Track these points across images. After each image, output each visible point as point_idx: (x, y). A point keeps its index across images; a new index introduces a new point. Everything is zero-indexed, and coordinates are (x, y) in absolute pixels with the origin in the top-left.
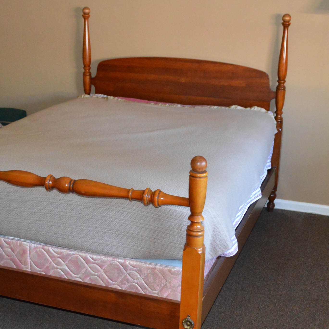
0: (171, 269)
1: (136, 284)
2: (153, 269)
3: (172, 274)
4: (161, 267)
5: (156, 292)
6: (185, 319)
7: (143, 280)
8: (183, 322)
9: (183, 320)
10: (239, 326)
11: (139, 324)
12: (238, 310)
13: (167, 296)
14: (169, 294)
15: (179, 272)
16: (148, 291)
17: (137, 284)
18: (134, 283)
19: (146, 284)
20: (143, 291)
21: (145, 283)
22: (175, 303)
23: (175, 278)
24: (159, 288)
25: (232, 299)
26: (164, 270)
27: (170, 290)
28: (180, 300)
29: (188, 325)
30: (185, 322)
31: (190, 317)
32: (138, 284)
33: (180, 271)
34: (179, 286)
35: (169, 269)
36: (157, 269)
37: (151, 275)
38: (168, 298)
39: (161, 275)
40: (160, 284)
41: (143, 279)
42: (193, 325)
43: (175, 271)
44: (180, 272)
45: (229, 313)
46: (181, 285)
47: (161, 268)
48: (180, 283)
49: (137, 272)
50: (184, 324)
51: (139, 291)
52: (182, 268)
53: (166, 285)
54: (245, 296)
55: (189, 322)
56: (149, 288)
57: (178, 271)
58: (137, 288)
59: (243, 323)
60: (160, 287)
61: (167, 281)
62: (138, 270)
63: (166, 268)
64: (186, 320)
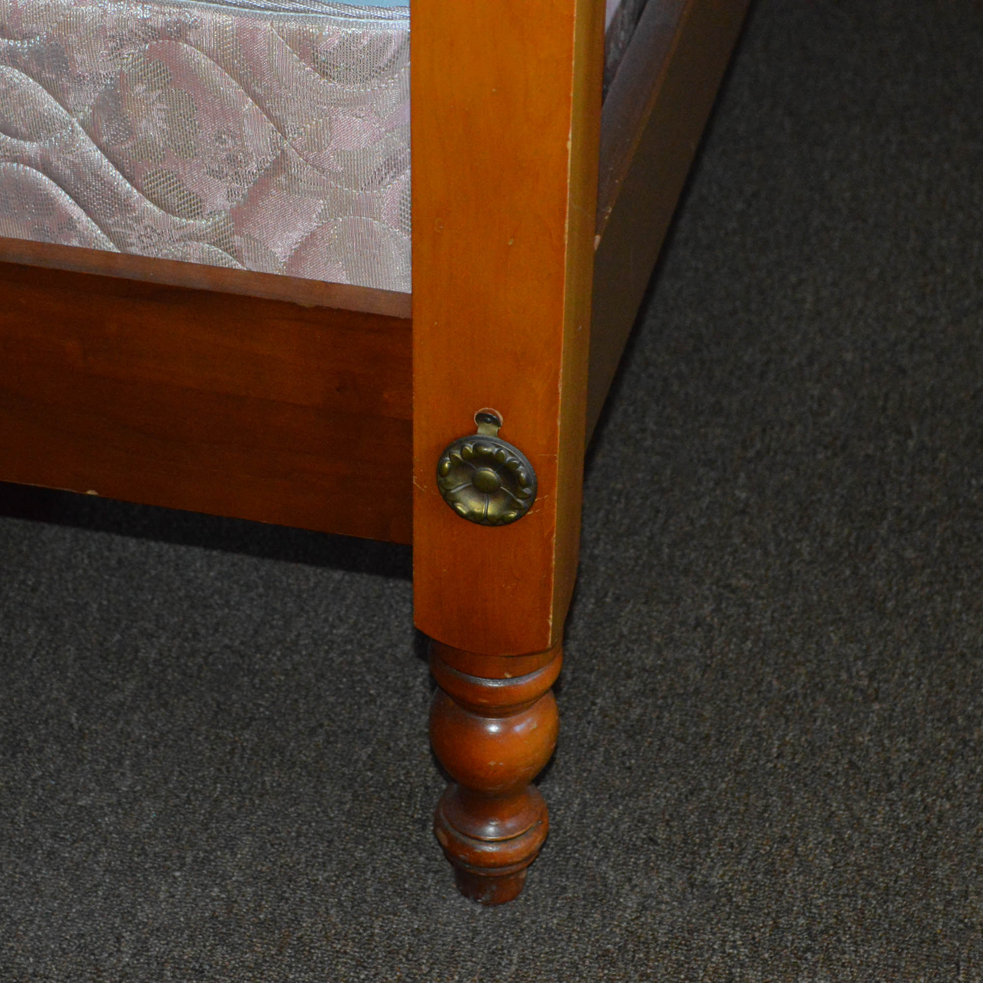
0: (312, 29)
1: (37, 169)
2: (160, 34)
3: (324, 74)
4: (228, 13)
5: (201, 224)
6: (458, 443)
7: (88, 133)
8: (440, 471)
9: (446, 450)
10: (816, 393)
11: (92, 489)
12: (793, 279)
13: (296, 258)
14: (310, 240)
15: (382, 51)
16: (138, 220)
17: (46, 168)
18: (15, 160)
19: (117, 166)
20: (102, 227)
21: (105, 161)
22: (368, 316)
23: (353, 102)
24: (230, 194)
25: (740, 206)
26: (254, 39)
27: (321, 205)
28: (405, 287)
29: (483, 490)
30: (458, 465)
31: (496, 422)
32: (46, 172)
33: (389, 39)
34: (392, 165)
35: (293, 26)
36: (191, 36)
37: (151, 88)
38: (309, 272)
39: (231, 88)
40: (232, 160)
41: (82, 124)
42: (527, 491)
43: (347, 44)
44: (393, 47)
45: (738, 303)
46: (405, 155)
47: (226, 20)
48: (402, 145)
49: (25, 70)
50: (450, 479)
51: (69, 223)
52: (407, 13)
53: (280, 164)
54: (826, 175)
55: (492, 461)
56: (148, 197)
57: (378, 46)
58: (47, 204)
59: (839, 371)
60: (235, 185)
61: (284, 136)
62: (36, 53)
63: (266, 18)
64: (469, 448)
